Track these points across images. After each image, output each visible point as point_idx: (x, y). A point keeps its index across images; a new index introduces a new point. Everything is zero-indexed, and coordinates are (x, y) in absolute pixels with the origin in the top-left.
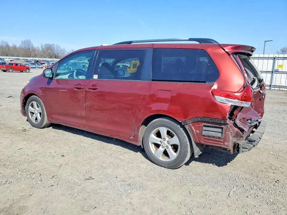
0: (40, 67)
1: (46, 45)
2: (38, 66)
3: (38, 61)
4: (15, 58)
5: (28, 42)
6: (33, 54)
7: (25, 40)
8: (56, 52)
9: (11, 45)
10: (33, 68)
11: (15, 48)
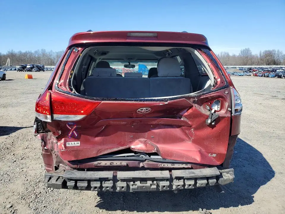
0: (248, 74)
1: (266, 51)
2: (247, 74)
3: (250, 69)
4: (233, 66)
5: (247, 51)
6: (249, 62)
7: (244, 49)
8: (276, 58)
9: (231, 54)
10: (240, 76)
11: (234, 57)
